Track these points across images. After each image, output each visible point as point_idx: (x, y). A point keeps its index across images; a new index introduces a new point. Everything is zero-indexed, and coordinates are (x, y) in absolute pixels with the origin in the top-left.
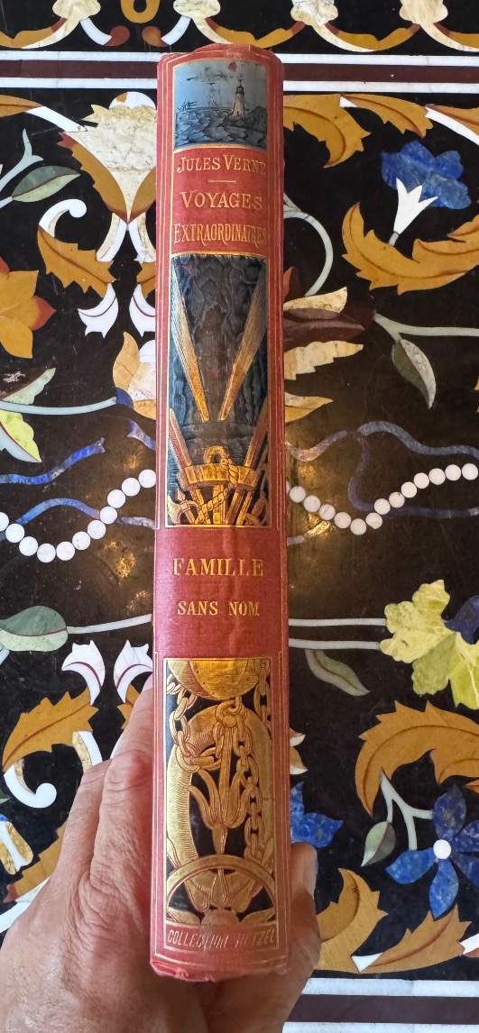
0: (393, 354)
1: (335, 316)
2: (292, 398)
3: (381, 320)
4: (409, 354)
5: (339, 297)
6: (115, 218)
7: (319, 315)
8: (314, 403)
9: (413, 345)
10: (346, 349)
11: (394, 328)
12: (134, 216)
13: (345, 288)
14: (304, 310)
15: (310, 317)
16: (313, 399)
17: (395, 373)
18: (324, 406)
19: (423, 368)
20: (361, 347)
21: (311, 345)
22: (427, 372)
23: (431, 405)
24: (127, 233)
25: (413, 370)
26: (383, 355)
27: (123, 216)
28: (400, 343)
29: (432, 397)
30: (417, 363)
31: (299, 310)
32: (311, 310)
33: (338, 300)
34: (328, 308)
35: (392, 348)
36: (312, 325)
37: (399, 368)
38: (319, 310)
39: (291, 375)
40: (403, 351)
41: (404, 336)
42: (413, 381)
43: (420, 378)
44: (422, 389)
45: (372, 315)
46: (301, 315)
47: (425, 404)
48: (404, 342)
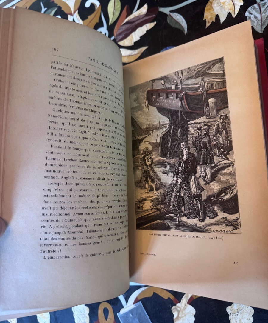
0: (168, 20)
1: (144, 15)
2: (134, 52)
3: (162, 10)
4: (174, 17)
5: (145, 8)
6: (69, 16)
7: (139, 18)
8: (142, 50)
9: (175, 14)
10: (149, 26)
11: (166, 10)
12: (74, 13)
13: (146, 4)
14: (133, 18)
15: (135, 20)
16: (141, 49)
17: (169, 26)
18: (146, 50)
19: (181, 20)
20: (155, 23)
21: (137, 30)
22: (182, 22)
23: (186, 33)
24: (73, 20)
25: (177, 22)
26: (165, 22)
27: (71, 14)
28: (170, 15)
29: (186, 30)
30: (178, 19)
31: (131, 19)
32: (136, 17)
33: (144, 9)
34: (141, 14)
35: (167, 18)
36: (136, 23)
37: (171, 24)
38: (138, 16)
39: (132, 43)
40: (172, 17)
41: (171, 11)
42: (177, 27)
43: (180, 25)
44: (181, 29)
45: (158, 9)
46: (132, 20)
47: (184, 34)
48: (172, 14)
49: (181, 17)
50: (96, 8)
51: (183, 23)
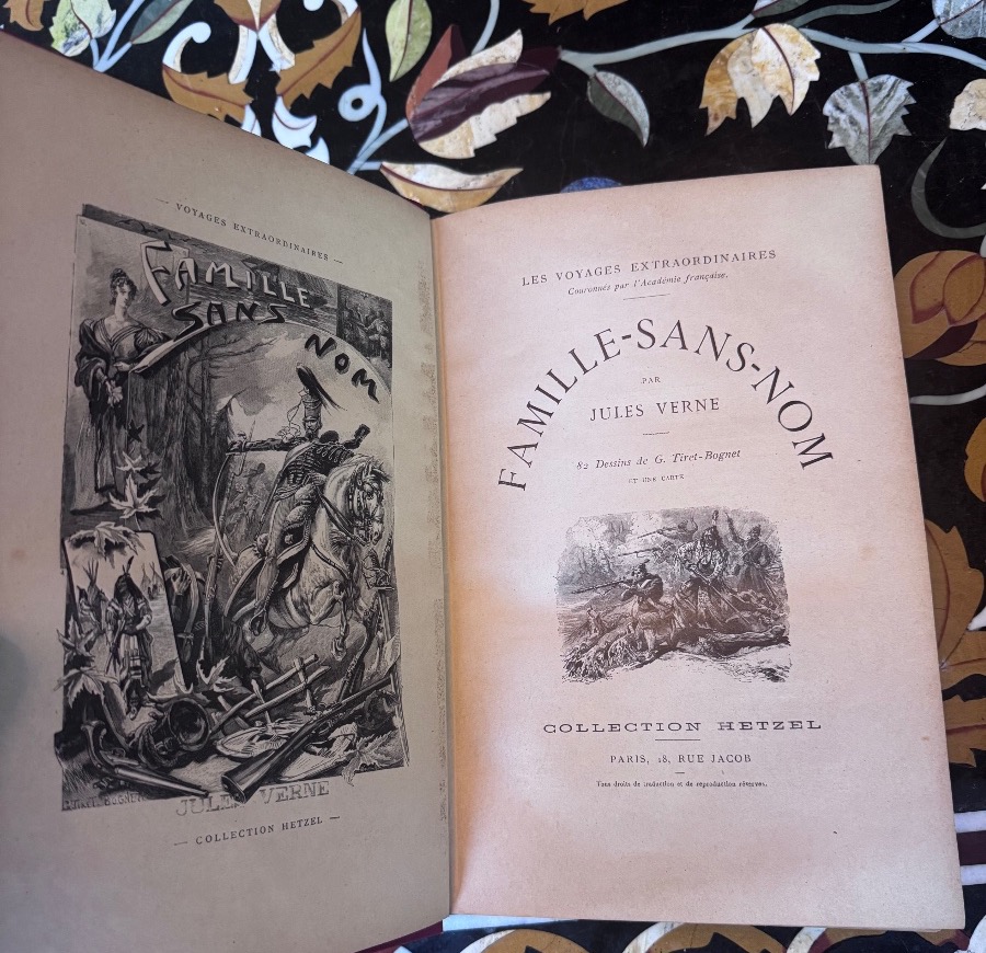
0: (589, 93)
1: (511, 67)
2: (473, 180)
3: (569, 57)
4: (609, 87)
5: (514, 43)
6: (243, 30)
7: (492, 72)
8: (501, 178)
9: (611, 76)
10: (529, 103)
11: (584, 61)
12: (263, 22)
13: (519, 31)
14: (473, 71)
15: (480, 76)
16: (497, 173)
17: (594, 114)
18: (513, 178)
19: (630, 99)
20: (548, 95)
21: (487, 110)
22: (635, 104)
23: (645, 141)
24: (259, 44)
25: (616, 104)
26: (577, 99)
27: (251, 25)
28: (596, 78)
29: (646, 131)
30: (621, 94)
31: (465, 73)
32: (482, 68)
33: (512, 47)
34: (501, 61)
35: (586, 87)
36: (485, 87)
37: (599, 108)
38: (491, 67)
39: (468, 152)
40: (603, 87)
41: (600, 67)
42: (619, 118)
43: (627, 113)
44: (631, 126)
45: (557, 54)
46: (469, 77)
47: (639, 142)
48: (601, 75)
49: (629, 90)
50: (344, 18)
51: (636, 109)
